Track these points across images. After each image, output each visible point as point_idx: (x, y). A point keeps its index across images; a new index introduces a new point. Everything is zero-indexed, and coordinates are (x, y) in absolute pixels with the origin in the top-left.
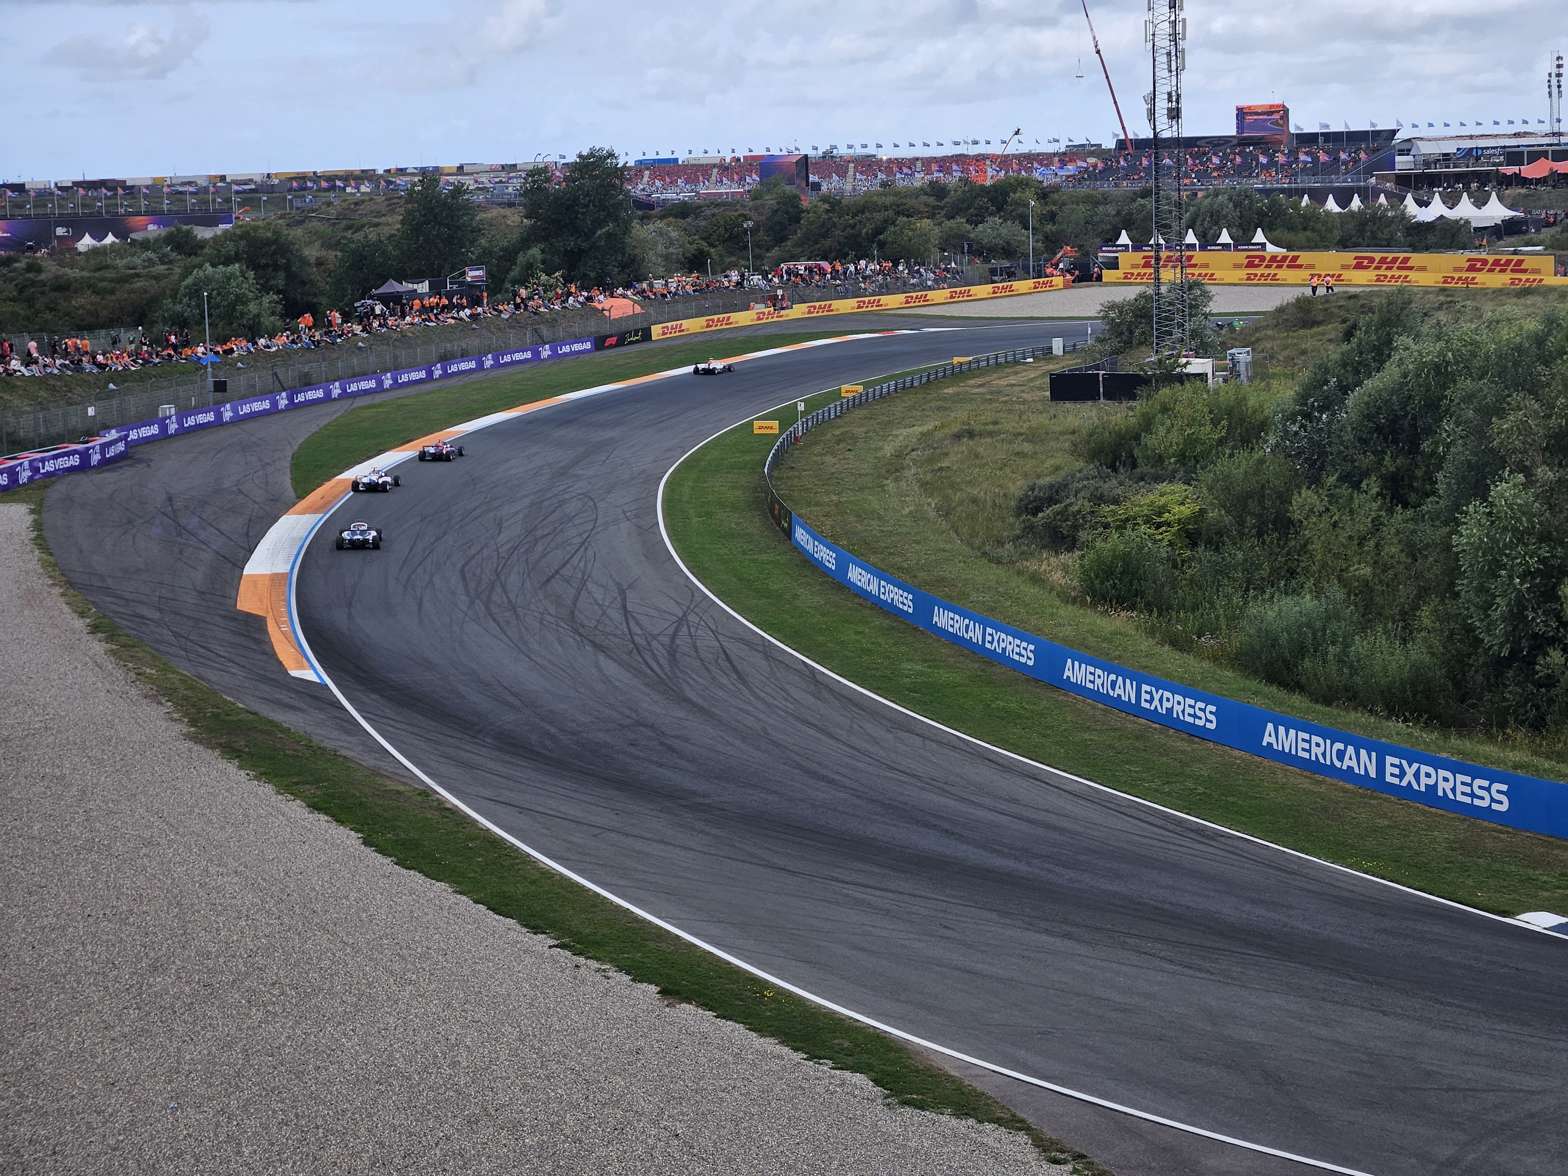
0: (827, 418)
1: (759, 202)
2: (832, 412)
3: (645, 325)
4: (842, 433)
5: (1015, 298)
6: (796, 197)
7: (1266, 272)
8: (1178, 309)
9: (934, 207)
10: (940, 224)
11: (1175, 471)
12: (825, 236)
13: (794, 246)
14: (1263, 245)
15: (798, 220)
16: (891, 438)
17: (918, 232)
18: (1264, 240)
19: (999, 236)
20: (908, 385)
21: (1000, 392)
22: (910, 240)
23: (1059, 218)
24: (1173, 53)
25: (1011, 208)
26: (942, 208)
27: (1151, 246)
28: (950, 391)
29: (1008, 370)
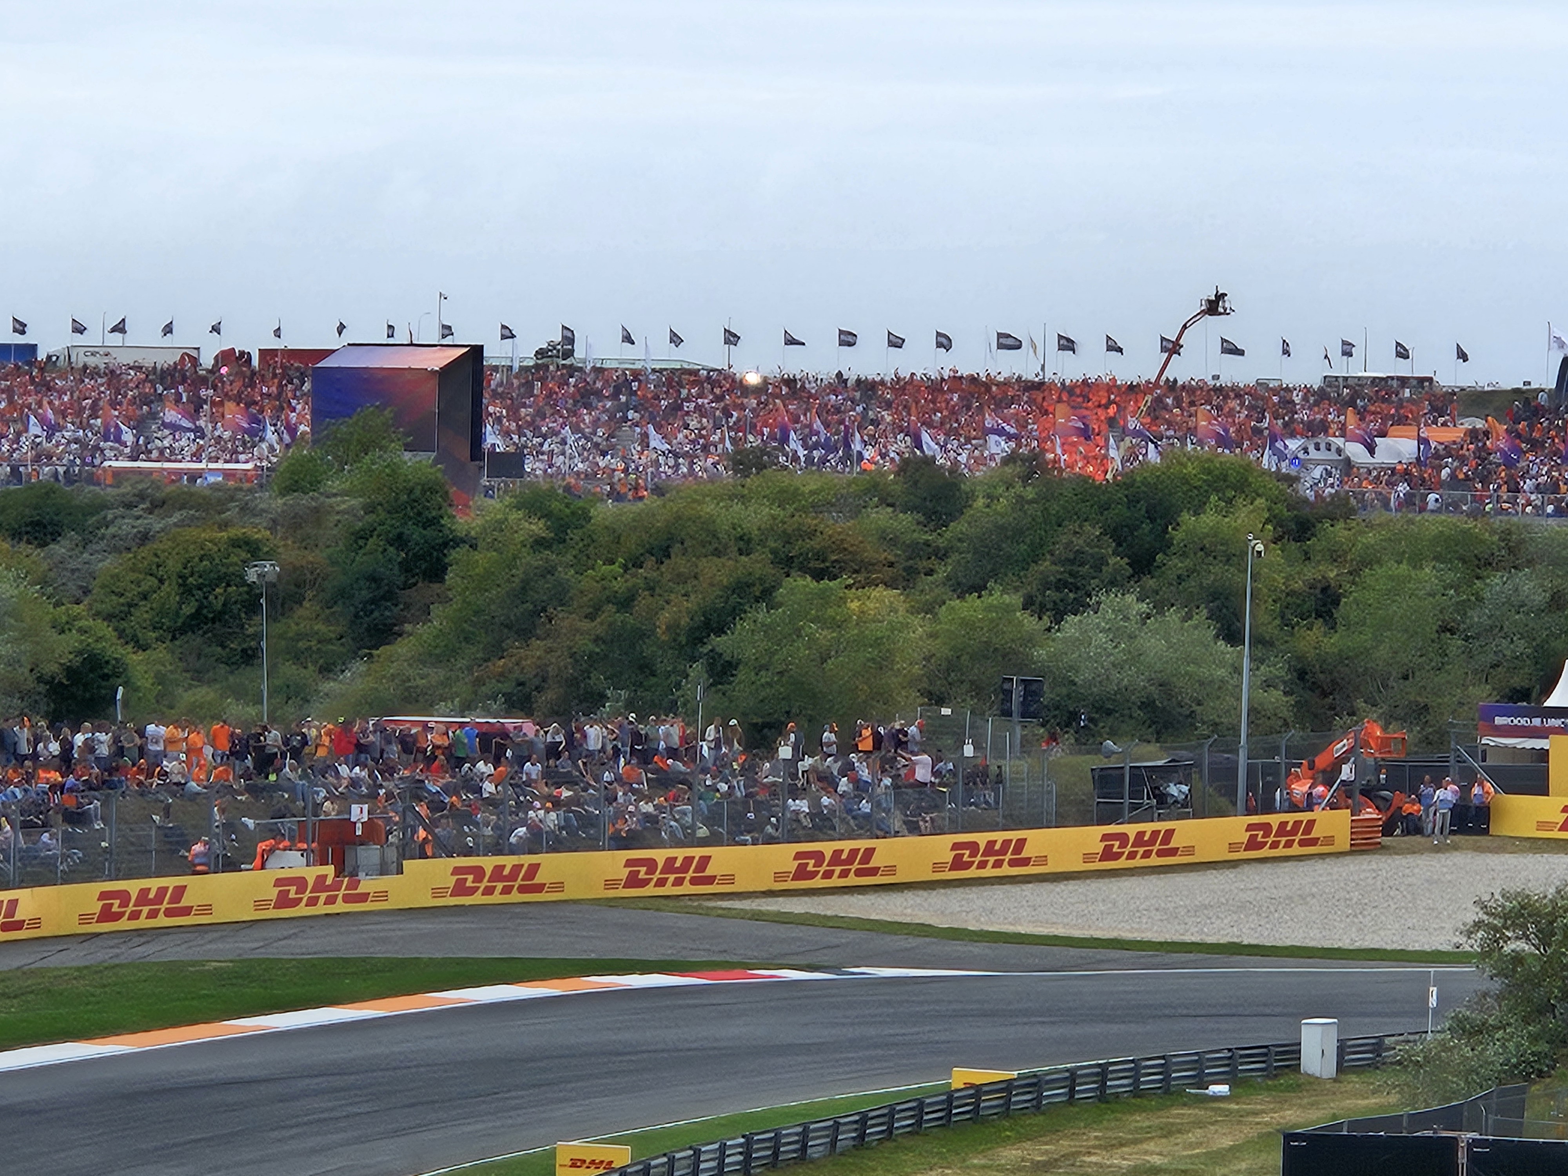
1: (305, 501)
5: (1180, 880)
6: (431, 489)
9: (917, 550)
10: (929, 609)
15: (436, 573)
17: (853, 635)
19: (1135, 657)
22: (824, 661)
23: (1347, 607)
25: (1181, 565)
26: (942, 555)
29: (1139, 1120)
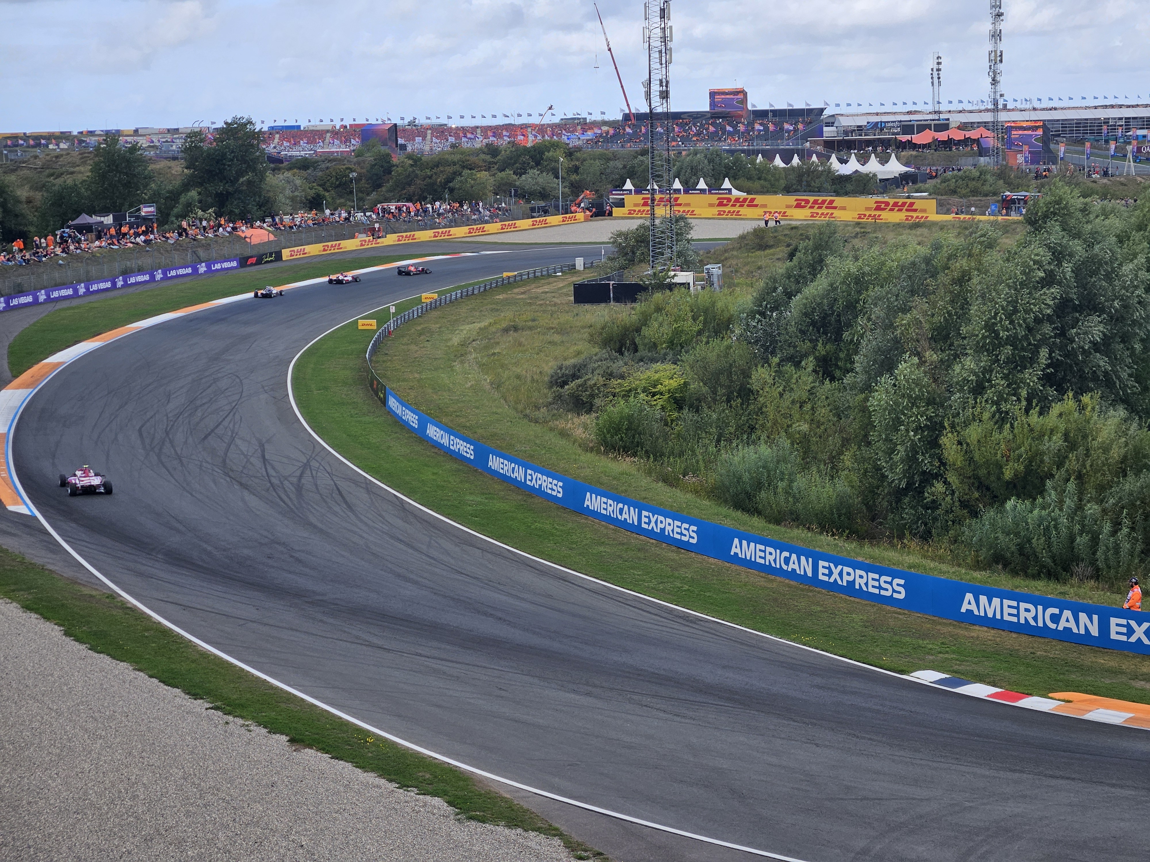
0: (411, 317)
1: (360, 158)
2: (415, 313)
3: (277, 249)
4: (423, 329)
5: (548, 229)
6: (388, 155)
7: (732, 209)
8: (668, 236)
9: (490, 163)
10: (494, 175)
11: (665, 354)
12: (410, 185)
13: (387, 191)
14: (730, 190)
15: (390, 172)
16: (457, 332)
17: (478, 182)
18: (730, 186)
19: (537, 183)
20: (470, 293)
21: (537, 298)
22: (472, 187)
23: (581, 170)
24: (664, 51)
25: (546, 163)
26: (496, 163)
27: (648, 190)
28: (501, 297)
29: (543, 281)
